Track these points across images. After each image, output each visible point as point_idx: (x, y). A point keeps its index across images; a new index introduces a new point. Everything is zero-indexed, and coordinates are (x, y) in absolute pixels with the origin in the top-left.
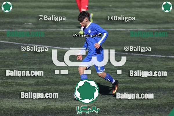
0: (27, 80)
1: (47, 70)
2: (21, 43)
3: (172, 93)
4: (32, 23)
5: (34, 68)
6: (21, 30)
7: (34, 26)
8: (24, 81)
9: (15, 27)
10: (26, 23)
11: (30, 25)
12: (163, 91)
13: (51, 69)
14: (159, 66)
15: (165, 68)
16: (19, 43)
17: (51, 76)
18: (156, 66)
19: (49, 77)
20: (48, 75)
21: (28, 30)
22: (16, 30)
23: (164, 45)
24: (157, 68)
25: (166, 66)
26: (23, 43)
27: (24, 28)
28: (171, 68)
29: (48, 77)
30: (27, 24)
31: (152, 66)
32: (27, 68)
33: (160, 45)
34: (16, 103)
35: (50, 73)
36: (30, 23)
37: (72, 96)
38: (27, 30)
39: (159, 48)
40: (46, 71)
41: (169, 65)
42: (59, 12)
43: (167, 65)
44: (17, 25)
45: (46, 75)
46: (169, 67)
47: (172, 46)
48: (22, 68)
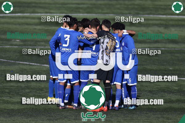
0: (14, 98)
1: (35, 88)
2: (8, 60)
3: (163, 114)
4: (20, 40)
5: (21, 85)
6: (9, 47)
7: (21, 43)
8: (12, 99)
9: (2, 43)
10: (13, 40)
11: (18, 42)
12: (153, 111)
13: (39, 87)
14: (150, 86)
15: (155, 88)
16: (6, 60)
17: (39, 94)
18: (146, 86)
19: (37, 96)
20: (36, 93)
21: (16, 47)
22: (4, 47)
23: (155, 64)
24: (147, 88)
25: (156, 87)
26: (10, 60)
27: (12, 45)
28: (161, 89)
29: (35, 95)
30: (15, 41)
31: (142, 86)
32: (14, 85)
33: (150, 65)
34: (3, 121)
35: (38, 92)
36: (18, 40)
37: (60, 115)
38: (14, 47)
39: (149, 68)
40: (33, 90)
41: (159, 86)
42: (47, 30)
43: (158, 86)
44: (4, 42)
45: (34, 93)
46: (160, 87)
47: (163, 66)
48: (9, 85)
